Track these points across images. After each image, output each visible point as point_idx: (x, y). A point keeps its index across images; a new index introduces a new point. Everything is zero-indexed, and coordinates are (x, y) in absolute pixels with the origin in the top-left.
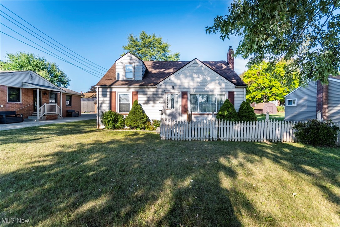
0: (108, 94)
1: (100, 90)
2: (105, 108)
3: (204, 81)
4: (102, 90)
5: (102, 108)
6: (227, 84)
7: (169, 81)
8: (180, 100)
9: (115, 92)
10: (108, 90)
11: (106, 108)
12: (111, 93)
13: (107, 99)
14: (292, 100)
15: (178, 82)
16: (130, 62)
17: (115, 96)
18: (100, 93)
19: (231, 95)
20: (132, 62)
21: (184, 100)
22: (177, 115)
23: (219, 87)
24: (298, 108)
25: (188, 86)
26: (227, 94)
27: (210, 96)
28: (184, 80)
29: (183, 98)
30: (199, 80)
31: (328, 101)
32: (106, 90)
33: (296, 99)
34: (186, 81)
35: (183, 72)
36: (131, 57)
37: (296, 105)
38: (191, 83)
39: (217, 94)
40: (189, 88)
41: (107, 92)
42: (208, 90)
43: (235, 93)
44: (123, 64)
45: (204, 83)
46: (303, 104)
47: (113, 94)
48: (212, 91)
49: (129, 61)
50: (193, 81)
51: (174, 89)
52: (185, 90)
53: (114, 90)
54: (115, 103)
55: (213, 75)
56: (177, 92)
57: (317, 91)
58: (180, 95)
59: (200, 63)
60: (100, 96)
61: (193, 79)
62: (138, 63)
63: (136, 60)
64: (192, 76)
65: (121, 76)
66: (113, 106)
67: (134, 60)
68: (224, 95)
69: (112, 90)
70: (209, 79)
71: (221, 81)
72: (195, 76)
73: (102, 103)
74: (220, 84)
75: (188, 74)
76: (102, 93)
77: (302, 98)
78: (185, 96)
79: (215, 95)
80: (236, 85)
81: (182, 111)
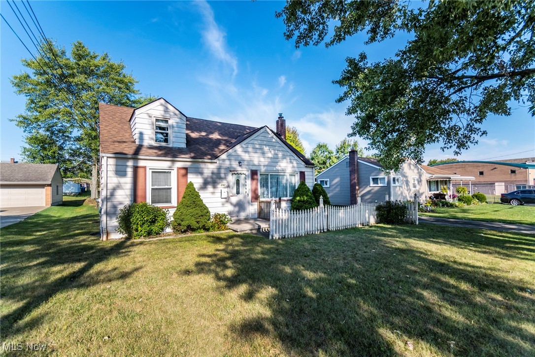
0: (130, 171)
1: (112, 161)
2: (123, 198)
3: (275, 156)
4: (117, 162)
5: (115, 198)
6: (298, 162)
7: (233, 154)
8: (249, 182)
9: (145, 167)
10: (130, 163)
11: (125, 198)
12: (136, 169)
13: (128, 181)
14: (323, 181)
15: (246, 157)
16: (165, 115)
17: (144, 174)
18: (112, 168)
19: (302, 174)
20: (168, 116)
21: (255, 182)
22: (246, 205)
23: (291, 165)
24: (331, 189)
25: (259, 163)
26: (299, 174)
27: (281, 177)
28: (252, 154)
29: (253, 179)
30: (270, 155)
31: (359, 183)
32: (126, 162)
33: (329, 180)
34: (256, 155)
35: (252, 142)
36: (167, 108)
37: (328, 186)
38: (262, 159)
39: (288, 174)
40: (259, 165)
41: (127, 166)
42: (279, 168)
43: (306, 173)
44: (150, 117)
45: (275, 160)
46: (337, 185)
47: (141, 171)
48: (284, 171)
49: (163, 113)
50: (264, 155)
51: (240, 166)
52: (254, 168)
53: (141, 163)
54: (144, 187)
55: (284, 150)
56: (245, 171)
57: (350, 172)
58: (248, 175)
59: (270, 132)
60: (111, 174)
61: (263, 153)
62: (178, 120)
63: (175, 114)
64: (261, 149)
65: (146, 137)
66: (140, 193)
67: (172, 114)
68: (295, 175)
69: (137, 163)
70: (280, 155)
71: (292, 158)
72: (266, 149)
73: (114, 189)
74: (291, 162)
75: (257, 146)
76: (116, 168)
77: (335, 178)
78: (255, 177)
79: (286, 175)
80: (306, 164)
81: (252, 198)
